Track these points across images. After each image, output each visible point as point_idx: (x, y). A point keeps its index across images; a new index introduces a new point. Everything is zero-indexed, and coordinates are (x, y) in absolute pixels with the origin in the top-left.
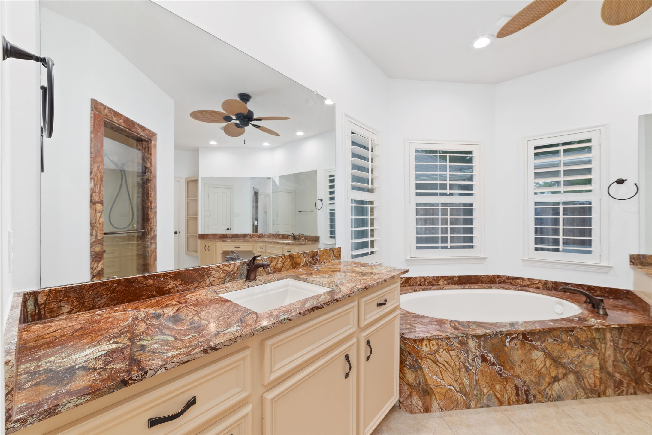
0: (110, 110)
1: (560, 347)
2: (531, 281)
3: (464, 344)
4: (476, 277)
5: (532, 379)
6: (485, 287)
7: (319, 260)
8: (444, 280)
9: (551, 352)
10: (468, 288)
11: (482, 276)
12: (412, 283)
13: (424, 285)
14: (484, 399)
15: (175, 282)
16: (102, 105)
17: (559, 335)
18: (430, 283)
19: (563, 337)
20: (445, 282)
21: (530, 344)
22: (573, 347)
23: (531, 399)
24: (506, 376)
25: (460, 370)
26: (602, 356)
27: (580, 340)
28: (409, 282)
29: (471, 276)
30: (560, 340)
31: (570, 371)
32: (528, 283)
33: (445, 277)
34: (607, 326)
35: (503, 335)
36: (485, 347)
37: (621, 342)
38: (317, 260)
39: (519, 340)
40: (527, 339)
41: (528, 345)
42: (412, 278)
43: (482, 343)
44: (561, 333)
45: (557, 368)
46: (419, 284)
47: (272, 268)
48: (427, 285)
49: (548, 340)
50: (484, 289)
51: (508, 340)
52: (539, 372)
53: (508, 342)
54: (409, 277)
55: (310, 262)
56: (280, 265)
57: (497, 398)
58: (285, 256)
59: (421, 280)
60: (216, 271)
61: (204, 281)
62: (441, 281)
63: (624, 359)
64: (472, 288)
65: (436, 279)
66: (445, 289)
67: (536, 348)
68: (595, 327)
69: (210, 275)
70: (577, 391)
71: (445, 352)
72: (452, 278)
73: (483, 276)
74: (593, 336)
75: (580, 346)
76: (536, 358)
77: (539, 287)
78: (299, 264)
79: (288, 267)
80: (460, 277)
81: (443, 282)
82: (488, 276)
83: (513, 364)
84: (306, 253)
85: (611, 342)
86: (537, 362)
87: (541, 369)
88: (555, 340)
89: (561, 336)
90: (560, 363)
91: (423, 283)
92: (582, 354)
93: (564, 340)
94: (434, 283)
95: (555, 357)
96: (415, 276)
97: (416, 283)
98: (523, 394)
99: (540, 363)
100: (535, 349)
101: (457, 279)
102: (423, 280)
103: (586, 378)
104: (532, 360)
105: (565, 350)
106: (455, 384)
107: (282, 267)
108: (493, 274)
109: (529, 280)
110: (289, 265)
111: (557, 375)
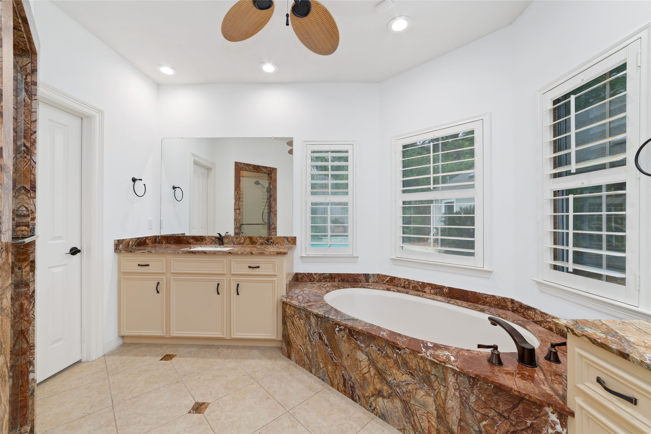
0: (244, 164)
1: (385, 361)
2: (544, 317)
3: (308, 318)
4: (475, 293)
5: (357, 378)
6: (476, 308)
7: (273, 243)
8: (431, 288)
9: (376, 362)
10: (453, 304)
11: (484, 294)
12: (396, 283)
13: (408, 288)
14: (321, 371)
15: (192, 240)
16: (240, 163)
17: (384, 348)
18: (415, 288)
19: (388, 351)
20: (432, 291)
21: (355, 342)
22: (400, 368)
23: (356, 398)
24: (336, 361)
25: (306, 337)
26: (439, 402)
27: (409, 365)
28: (394, 282)
29: (467, 291)
30: (385, 353)
31: (397, 395)
32: (540, 319)
33: (432, 284)
34: (441, 362)
35: (334, 323)
36: (321, 327)
37: (473, 399)
38: (272, 242)
39: (346, 333)
40: (353, 336)
41: (354, 342)
42: (396, 279)
43: (319, 323)
44: (386, 346)
45: (381, 382)
46: (403, 286)
47: (237, 242)
48: (411, 289)
49: (372, 346)
50: (474, 310)
51: (337, 329)
52: (363, 375)
53: (337, 331)
54: (394, 277)
55: (265, 243)
56: (242, 241)
57: (329, 377)
58: (245, 237)
59: (405, 282)
60: (208, 238)
61: (203, 242)
62: (427, 288)
63: (479, 427)
64: (459, 305)
65: (421, 285)
66: (425, 297)
67: (361, 349)
68: (422, 354)
69: (206, 240)
70: (405, 424)
71: (297, 318)
72: (441, 288)
73: (486, 295)
74: (427, 368)
75: (409, 372)
76: (361, 359)
77: (552, 328)
78: (256, 243)
79: (248, 243)
80: (450, 289)
81: (429, 290)
82: (494, 296)
83: (341, 353)
84: (262, 237)
85: (455, 389)
86: (362, 363)
87: (365, 373)
88: (379, 350)
89: (385, 348)
90: (385, 379)
91: (407, 286)
92: (411, 383)
93: (389, 355)
94: (420, 288)
95: (380, 369)
96: (400, 277)
97: (400, 285)
98: (349, 388)
99: (364, 367)
100: (359, 349)
101: (447, 291)
102: (407, 283)
103: (416, 415)
104: (357, 359)
105: (390, 367)
106: (303, 347)
107: (244, 242)
108: (503, 296)
109: (543, 314)
110: (249, 242)
111: (381, 390)
